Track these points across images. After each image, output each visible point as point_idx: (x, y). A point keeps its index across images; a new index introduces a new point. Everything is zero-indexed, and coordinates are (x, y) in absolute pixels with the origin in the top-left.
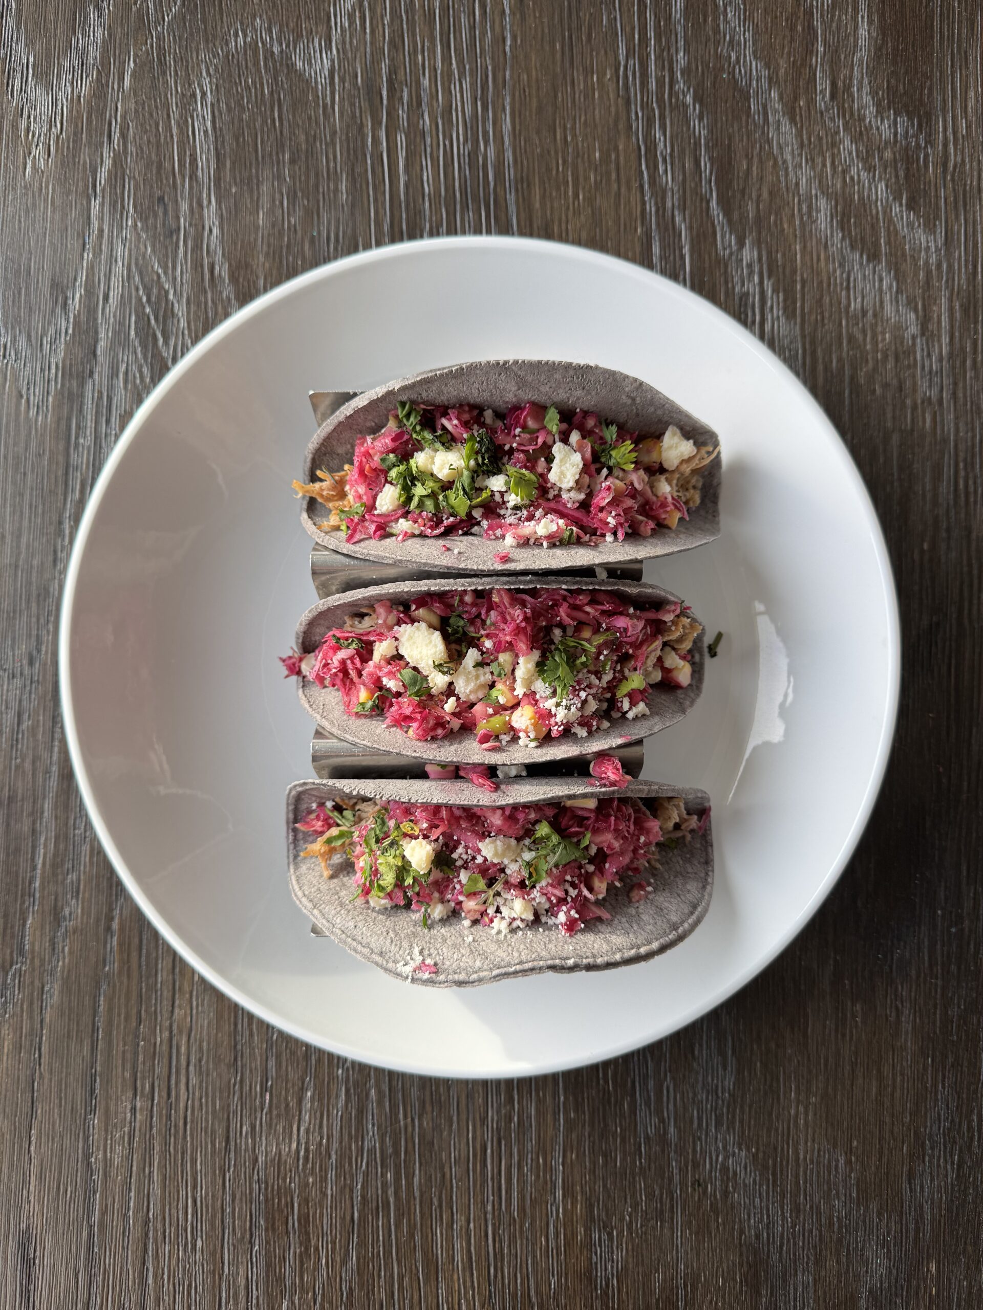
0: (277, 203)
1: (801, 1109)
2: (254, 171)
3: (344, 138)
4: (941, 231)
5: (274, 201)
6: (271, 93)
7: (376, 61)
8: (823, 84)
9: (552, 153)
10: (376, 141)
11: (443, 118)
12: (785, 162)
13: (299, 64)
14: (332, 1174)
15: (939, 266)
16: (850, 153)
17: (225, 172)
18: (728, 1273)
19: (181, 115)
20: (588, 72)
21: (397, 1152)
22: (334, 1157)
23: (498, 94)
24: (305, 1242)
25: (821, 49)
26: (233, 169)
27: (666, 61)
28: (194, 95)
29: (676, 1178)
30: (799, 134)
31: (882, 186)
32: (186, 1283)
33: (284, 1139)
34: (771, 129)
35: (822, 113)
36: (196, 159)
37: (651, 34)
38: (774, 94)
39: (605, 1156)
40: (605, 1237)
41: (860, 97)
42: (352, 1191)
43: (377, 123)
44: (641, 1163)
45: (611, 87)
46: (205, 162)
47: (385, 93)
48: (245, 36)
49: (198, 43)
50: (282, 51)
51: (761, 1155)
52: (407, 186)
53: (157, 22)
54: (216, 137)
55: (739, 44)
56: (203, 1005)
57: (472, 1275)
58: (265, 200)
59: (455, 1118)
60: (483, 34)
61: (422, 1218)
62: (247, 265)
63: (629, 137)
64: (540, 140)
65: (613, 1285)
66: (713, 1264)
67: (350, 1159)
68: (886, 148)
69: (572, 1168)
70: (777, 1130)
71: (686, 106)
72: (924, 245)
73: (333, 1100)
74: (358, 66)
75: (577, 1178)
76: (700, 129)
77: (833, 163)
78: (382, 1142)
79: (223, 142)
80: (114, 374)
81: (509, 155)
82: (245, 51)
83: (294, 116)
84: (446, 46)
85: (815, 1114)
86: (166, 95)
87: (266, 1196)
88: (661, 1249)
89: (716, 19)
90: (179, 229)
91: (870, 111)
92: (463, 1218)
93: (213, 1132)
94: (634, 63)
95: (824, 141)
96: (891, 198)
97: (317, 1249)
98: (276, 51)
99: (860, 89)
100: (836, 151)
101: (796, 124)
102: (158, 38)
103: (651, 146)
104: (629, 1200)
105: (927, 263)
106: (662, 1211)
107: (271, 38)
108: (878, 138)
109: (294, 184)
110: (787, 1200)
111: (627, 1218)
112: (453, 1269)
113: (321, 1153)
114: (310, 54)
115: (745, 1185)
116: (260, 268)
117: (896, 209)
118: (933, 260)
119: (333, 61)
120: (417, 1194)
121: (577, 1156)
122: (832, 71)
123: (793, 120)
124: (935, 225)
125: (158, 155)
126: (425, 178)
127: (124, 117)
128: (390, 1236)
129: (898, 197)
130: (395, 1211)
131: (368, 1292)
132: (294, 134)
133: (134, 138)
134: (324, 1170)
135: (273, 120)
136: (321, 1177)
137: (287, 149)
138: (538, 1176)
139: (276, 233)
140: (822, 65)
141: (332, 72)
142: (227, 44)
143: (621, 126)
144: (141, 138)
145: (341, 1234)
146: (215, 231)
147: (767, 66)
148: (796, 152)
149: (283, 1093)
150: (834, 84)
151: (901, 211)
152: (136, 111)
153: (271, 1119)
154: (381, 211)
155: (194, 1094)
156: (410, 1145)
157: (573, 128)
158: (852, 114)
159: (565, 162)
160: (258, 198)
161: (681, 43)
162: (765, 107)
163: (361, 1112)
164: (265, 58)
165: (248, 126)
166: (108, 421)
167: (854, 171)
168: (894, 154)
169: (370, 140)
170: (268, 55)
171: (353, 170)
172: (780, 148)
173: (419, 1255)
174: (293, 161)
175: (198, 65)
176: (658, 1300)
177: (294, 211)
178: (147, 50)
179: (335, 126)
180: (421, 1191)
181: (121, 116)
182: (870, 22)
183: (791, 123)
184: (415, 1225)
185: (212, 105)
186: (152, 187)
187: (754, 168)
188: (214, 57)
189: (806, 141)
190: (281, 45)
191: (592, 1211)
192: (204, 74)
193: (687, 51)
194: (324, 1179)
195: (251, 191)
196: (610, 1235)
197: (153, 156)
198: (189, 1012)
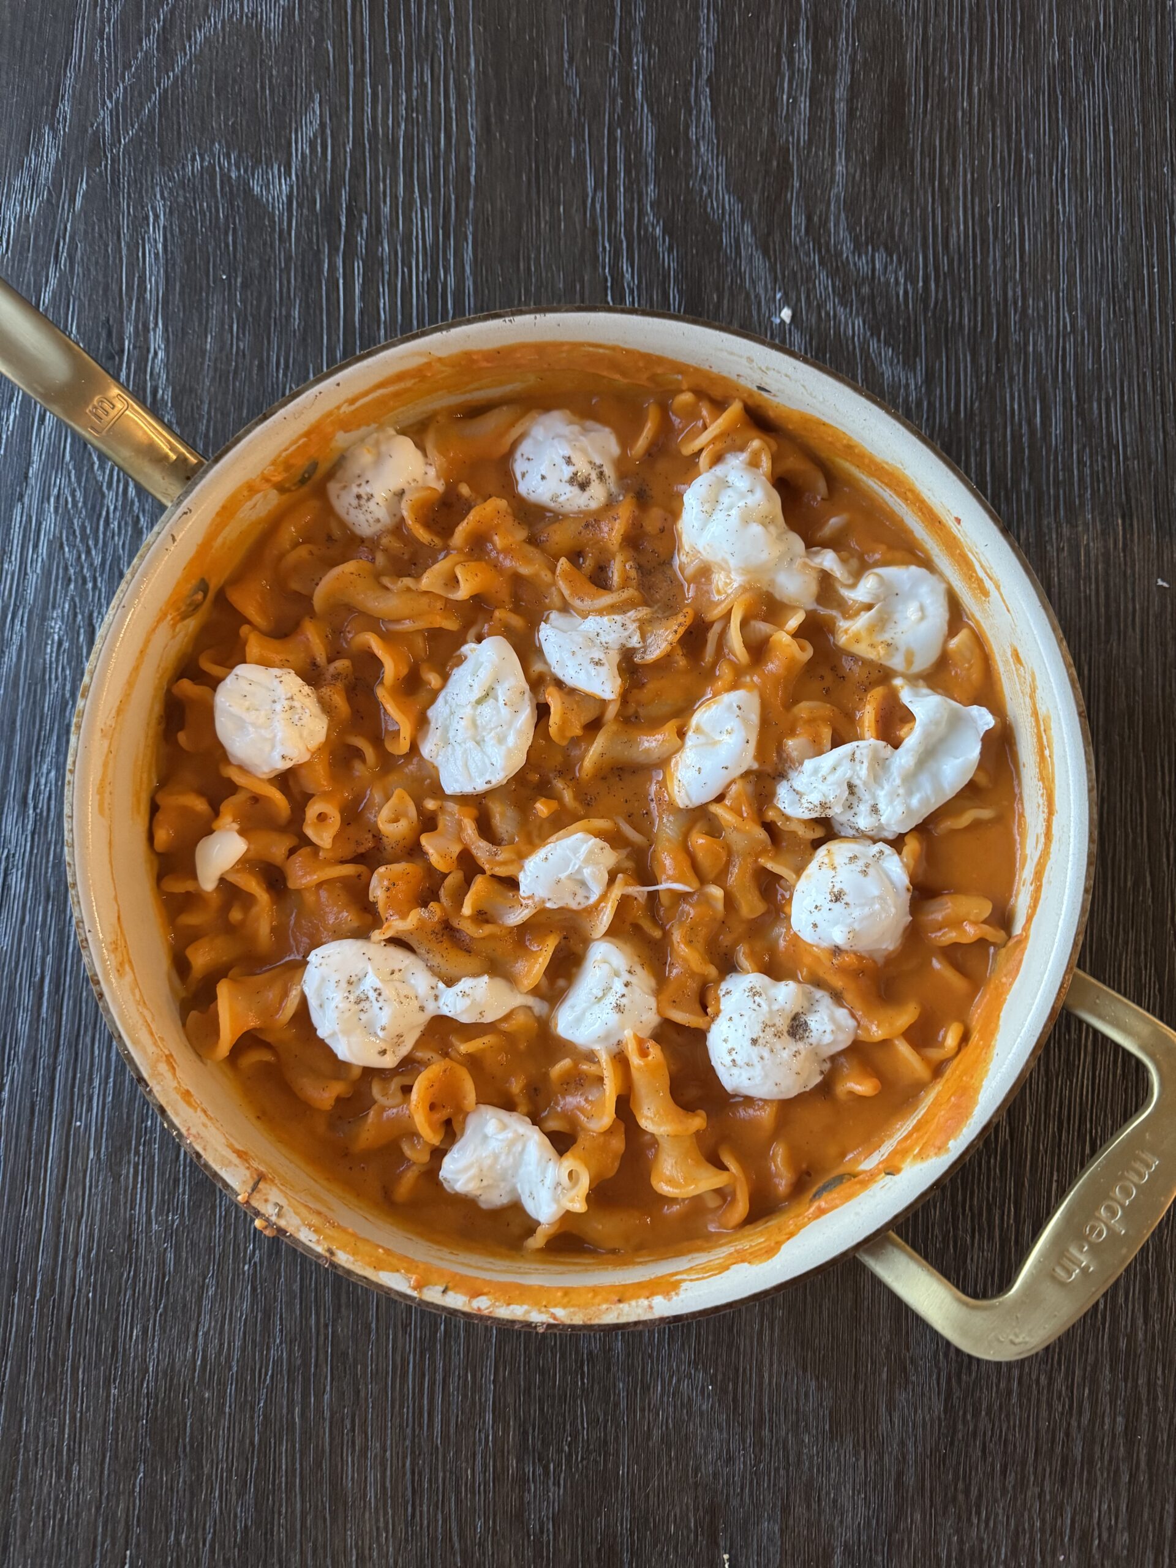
0: (227, 327)
1: (766, 1323)
2: (204, 294)
3: (299, 263)
4: (921, 367)
5: (223, 324)
6: (226, 218)
7: (335, 189)
8: (798, 219)
9: (515, 283)
10: (332, 267)
11: (402, 246)
12: (757, 296)
13: (257, 190)
14: (231, 1389)
15: (919, 404)
16: (826, 288)
17: (174, 294)
18: (681, 1519)
19: (132, 237)
20: (554, 203)
21: (306, 1364)
22: (235, 1369)
23: (460, 222)
24: (196, 1468)
25: (797, 184)
26: (182, 293)
27: (634, 192)
28: (147, 218)
29: (623, 1405)
30: (773, 269)
31: (858, 322)
32: (59, 1516)
33: (179, 1344)
34: (743, 263)
35: (796, 248)
36: (145, 281)
37: (621, 167)
38: (747, 229)
39: (542, 1374)
40: (539, 1471)
41: (837, 232)
42: (252, 1409)
43: (334, 249)
44: (583, 1383)
45: (577, 219)
46: (154, 285)
47: (343, 221)
48: (202, 160)
49: (153, 167)
50: (239, 177)
51: (719, 1377)
52: (362, 313)
53: (113, 145)
54: (167, 260)
55: (711, 177)
56: (97, 1187)
57: (386, 1514)
58: (213, 324)
59: (374, 1326)
60: (447, 163)
61: (331, 1444)
62: (191, 390)
63: (595, 268)
64: (502, 269)
65: (548, 1530)
66: (663, 1508)
67: (253, 1371)
68: (863, 283)
69: (504, 1388)
70: (738, 1348)
71: (655, 239)
72: (903, 381)
73: (237, 1301)
74: (317, 192)
75: (510, 1400)
76: (670, 262)
77: (808, 297)
78: (290, 1353)
79: (174, 265)
80: (45, 498)
81: (469, 283)
82: (202, 175)
83: (248, 240)
84: (409, 175)
85: (782, 1330)
86: (118, 217)
87: (155, 1410)
88: (604, 1488)
89: (688, 153)
90: (123, 351)
91: (847, 248)
92: (378, 1445)
93: (100, 1334)
94: (603, 195)
95: (799, 275)
96: (868, 334)
97: (210, 1476)
98: (233, 176)
99: (836, 225)
100: (811, 286)
101: (769, 259)
102: (113, 160)
103: (617, 276)
104: (568, 1427)
105: (906, 400)
106: (605, 1442)
107: (229, 163)
108: (855, 274)
109: (245, 308)
110: (749, 1432)
111: (566, 1448)
112: (365, 1507)
113: (220, 1364)
114: (268, 180)
115: (702, 1414)
116: (205, 393)
117: (873, 345)
118: (913, 397)
119: (291, 187)
120: (327, 1414)
121: (510, 1373)
122: (807, 206)
123: (766, 253)
124: (915, 362)
125: (105, 276)
126: (382, 305)
127: (72, 238)
128: (294, 1464)
129: (875, 331)
130: (301, 1434)
131: (266, 1534)
132: (248, 259)
133: (82, 259)
134: (222, 1384)
135: (227, 245)
136: (219, 1391)
137: (240, 274)
138: (465, 1396)
139: (224, 358)
140: (797, 200)
141: (290, 198)
142: (183, 168)
143: (587, 257)
144: (89, 259)
145: (238, 1461)
146: (161, 354)
147: (740, 200)
148: (769, 286)
149: (181, 1291)
150: (809, 219)
151: (879, 348)
152: (86, 232)
153: (165, 1321)
154: (334, 338)
155: (80, 1291)
156: (321, 1357)
157: (538, 258)
158: (828, 250)
159: (527, 291)
160: (207, 322)
161: (651, 176)
162: (737, 241)
163: (267, 1315)
164: (222, 181)
165: (201, 251)
166: (36, 546)
167: (830, 306)
168: (872, 290)
169: (326, 266)
170: (225, 179)
171: (307, 296)
172: (753, 282)
173: (326, 1488)
174: (245, 286)
175: (153, 188)
176: (599, 1550)
177: (244, 335)
178: (101, 171)
179: (290, 251)
180: (331, 1410)
181: (70, 237)
182: (848, 158)
183: (764, 258)
184: (323, 1451)
185: (165, 227)
186: (97, 308)
187: (726, 302)
188: (170, 180)
189: (779, 276)
190: (239, 170)
191: (526, 1440)
192: (158, 196)
193: (657, 184)
194: (222, 1395)
195: (201, 314)
196: (546, 1468)
197: (100, 278)
198: (80, 1193)
